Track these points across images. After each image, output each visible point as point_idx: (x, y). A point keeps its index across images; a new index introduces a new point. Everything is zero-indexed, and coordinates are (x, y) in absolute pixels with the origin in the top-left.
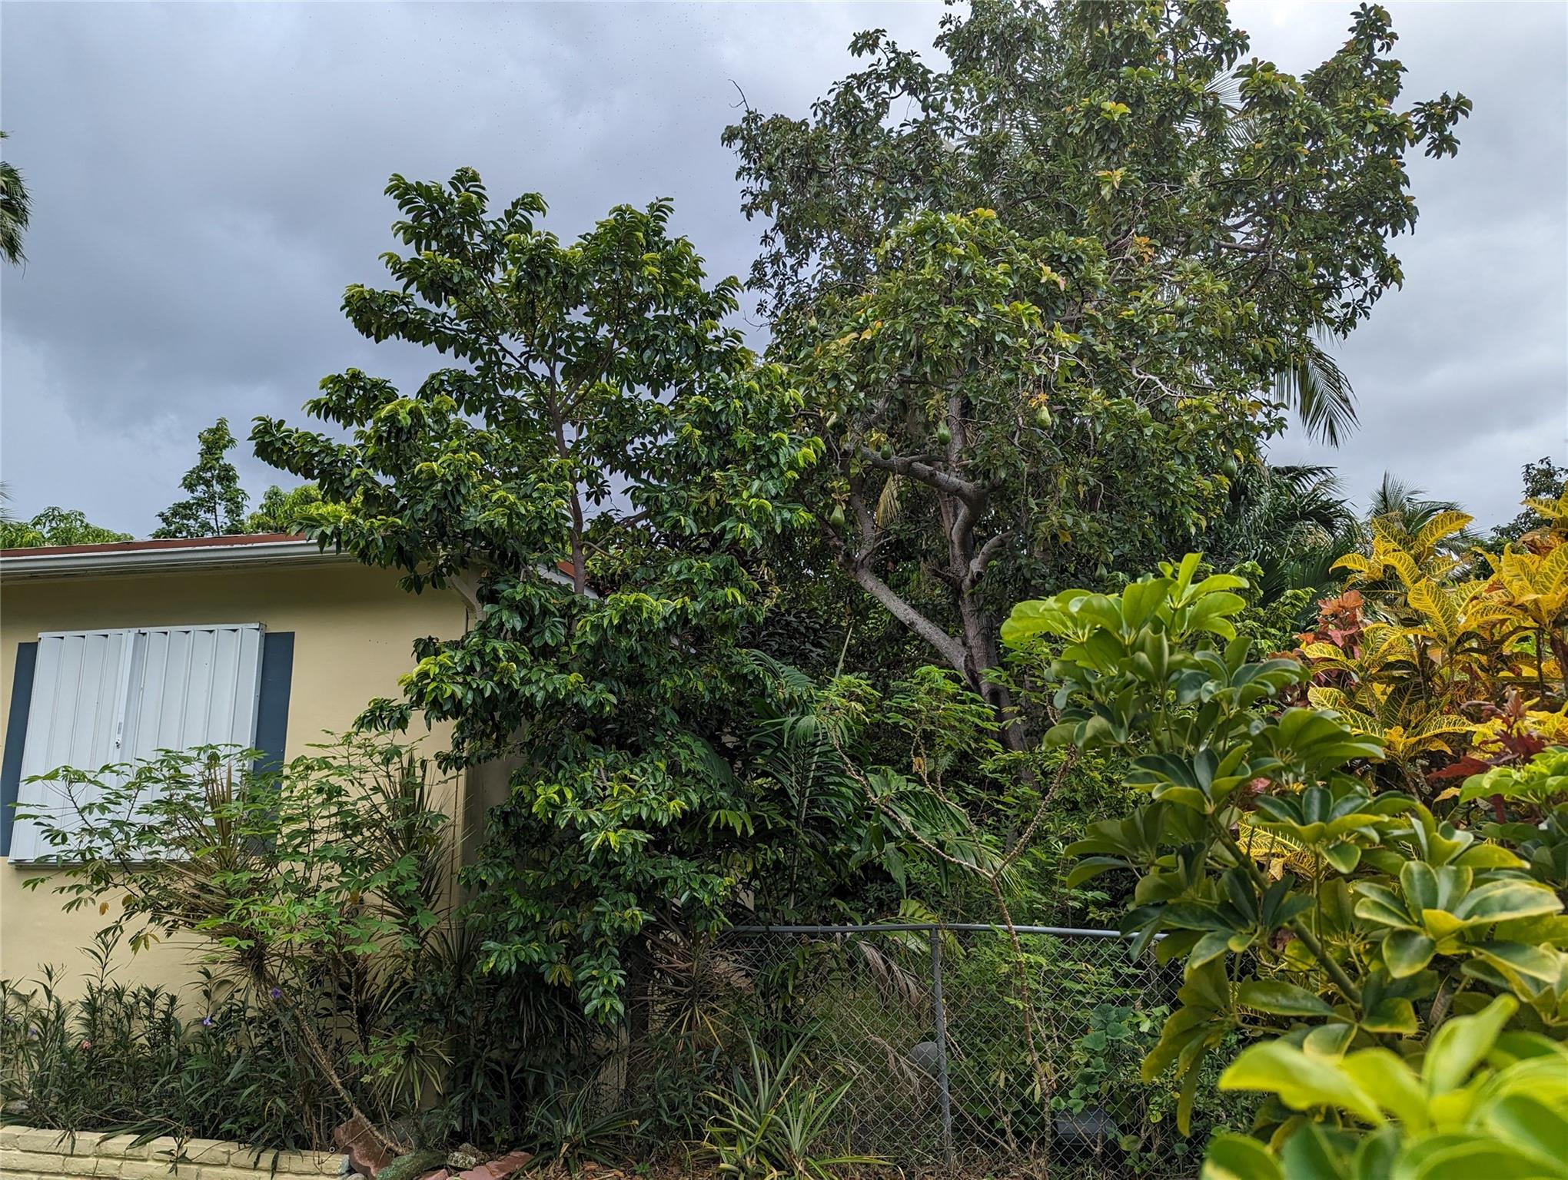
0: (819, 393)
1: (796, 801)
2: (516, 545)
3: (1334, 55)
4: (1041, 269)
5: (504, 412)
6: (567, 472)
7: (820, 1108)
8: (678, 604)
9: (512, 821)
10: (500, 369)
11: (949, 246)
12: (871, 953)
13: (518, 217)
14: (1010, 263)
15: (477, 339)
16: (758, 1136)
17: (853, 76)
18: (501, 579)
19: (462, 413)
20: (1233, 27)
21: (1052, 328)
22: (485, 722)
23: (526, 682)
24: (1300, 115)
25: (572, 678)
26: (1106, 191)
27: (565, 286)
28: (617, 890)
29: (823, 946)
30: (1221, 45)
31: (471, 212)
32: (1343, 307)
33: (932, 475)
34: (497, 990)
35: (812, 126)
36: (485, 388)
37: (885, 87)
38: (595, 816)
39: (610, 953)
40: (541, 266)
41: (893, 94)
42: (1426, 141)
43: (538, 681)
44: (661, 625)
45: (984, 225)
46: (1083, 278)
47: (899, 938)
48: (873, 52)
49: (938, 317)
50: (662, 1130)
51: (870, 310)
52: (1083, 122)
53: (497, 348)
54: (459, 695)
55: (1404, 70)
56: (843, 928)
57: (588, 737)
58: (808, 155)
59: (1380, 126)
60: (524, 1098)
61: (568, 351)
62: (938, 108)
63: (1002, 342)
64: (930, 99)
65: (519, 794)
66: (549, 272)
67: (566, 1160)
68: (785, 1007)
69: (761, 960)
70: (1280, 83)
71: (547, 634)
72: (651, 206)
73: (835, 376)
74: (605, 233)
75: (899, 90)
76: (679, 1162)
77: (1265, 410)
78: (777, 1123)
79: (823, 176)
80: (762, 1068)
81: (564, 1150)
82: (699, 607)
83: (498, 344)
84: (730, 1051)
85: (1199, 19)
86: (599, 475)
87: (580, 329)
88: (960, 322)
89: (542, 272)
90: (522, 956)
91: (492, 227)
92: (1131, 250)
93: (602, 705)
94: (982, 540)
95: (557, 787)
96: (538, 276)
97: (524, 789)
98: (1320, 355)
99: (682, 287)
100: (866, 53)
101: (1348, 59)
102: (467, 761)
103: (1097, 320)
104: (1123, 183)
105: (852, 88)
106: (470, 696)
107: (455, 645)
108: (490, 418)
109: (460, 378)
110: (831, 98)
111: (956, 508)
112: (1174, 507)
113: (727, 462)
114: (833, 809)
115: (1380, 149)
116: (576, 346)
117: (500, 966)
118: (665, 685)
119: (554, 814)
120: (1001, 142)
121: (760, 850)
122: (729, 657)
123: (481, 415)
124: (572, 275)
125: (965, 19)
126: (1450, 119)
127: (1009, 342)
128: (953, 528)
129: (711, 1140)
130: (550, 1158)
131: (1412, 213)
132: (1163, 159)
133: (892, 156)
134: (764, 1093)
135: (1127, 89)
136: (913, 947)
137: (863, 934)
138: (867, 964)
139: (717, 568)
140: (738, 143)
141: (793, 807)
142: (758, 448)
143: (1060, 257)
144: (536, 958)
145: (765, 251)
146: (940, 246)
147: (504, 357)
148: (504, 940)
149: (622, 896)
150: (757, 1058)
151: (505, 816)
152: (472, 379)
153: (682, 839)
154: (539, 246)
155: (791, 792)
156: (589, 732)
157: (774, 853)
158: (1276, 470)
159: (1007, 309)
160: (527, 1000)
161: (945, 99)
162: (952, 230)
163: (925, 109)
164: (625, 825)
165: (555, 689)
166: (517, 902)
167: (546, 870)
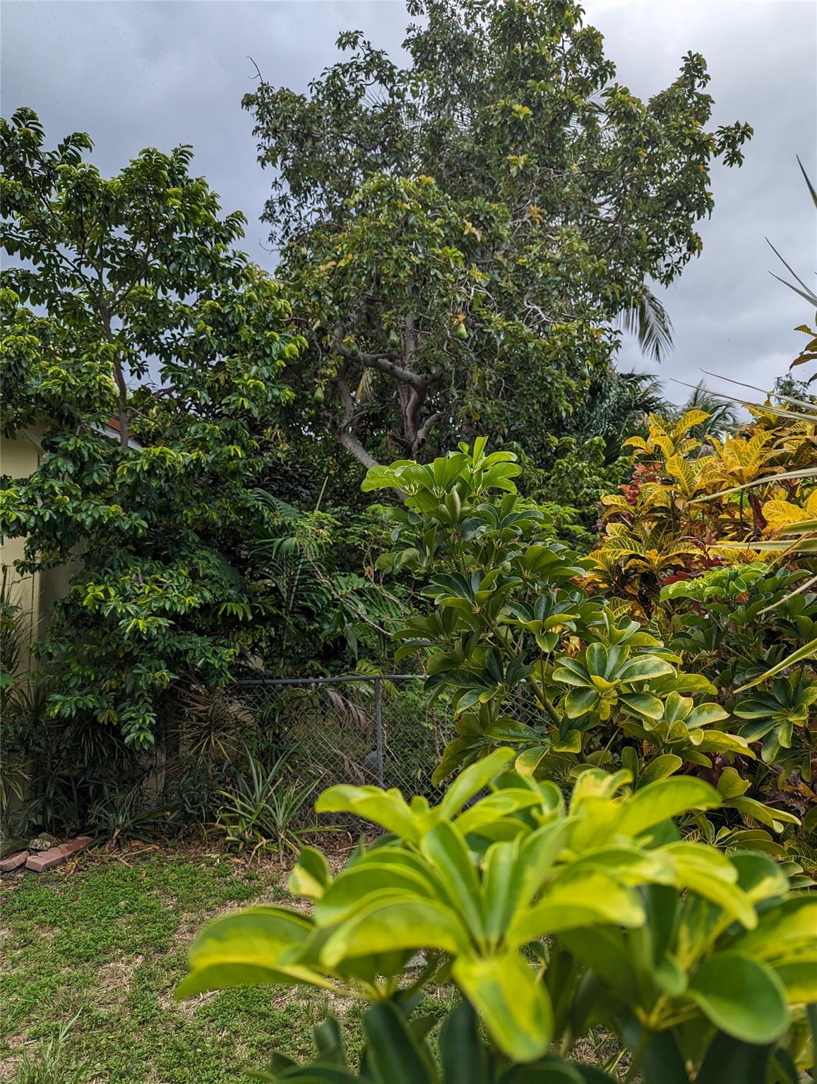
0: (305, 305)
1: (285, 596)
2: (71, 407)
3: (669, 86)
4: (465, 224)
5: (62, 304)
6: (111, 354)
7: (298, 797)
8: (194, 456)
9: (71, 610)
10: (58, 270)
11: (399, 202)
12: (335, 696)
13: (69, 151)
14: (445, 218)
15: (38, 247)
16: (254, 817)
17: (339, 65)
18: (59, 433)
19: (28, 304)
20: (605, 58)
21: (470, 268)
22: (49, 539)
23: (77, 510)
24: (643, 129)
25: (113, 508)
26: (513, 170)
27: (107, 209)
28: (152, 658)
29: (302, 692)
30: (597, 71)
31: (30, 144)
32: (666, 266)
33: (392, 368)
34: (65, 728)
35: (309, 100)
36: (45, 285)
37: (362, 76)
38: (131, 608)
39: (145, 701)
40: (86, 192)
41: (368, 82)
42: (724, 154)
43: (87, 510)
44: (183, 471)
45: (425, 189)
46: (494, 233)
47: (354, 686)
48: (354, 48)
49: (390, 254)
50: (187, 818)
51: (345, 246)
52: (500, 118)
53: (55, 254)
54: (23, 520)
55: (713, 102)
56: (317, 680)
57: (130, 551)
58: (304, 122)
59: (694, 141)
60: (88, 801)
61: (113, 260)
62: (400, 95)
63: (435, 275)
64: (395, 88)
65: (76, 591)
66: (93, 197)
67: (118, 841)
68: (274, 733)
69: (259, 703)
70: (631, 103)
71: (95, 476)
72: (176, 151)
73: (317, 293)
74: (137, 170)
75: (372, 79)
76: (199, 837)
77: (608, 334)
78: (267, 809)
79: (316, 140)
80: (258, 774)
81: (116, 834)
82: (210, 458)
83: (55, 251)
84: (236, 764)
85: (583, 49)
86: (137, 357)
87: (121, 244)
88: (405, 259)
89: (88, 197)
90: (80, 704)
91: (48, 157)
92: (527, 215)
93: (136, 529)
94: (428, 416)
95: (102, 587)
96: (85, 200)
97: (80, 588)
98: (653, 299)
99: (200, 216)
100: (348, 47)
101: (677, 90)
102: (39, 568)
103: (502, 265)
104: (526, 166)
105: (338, 75)
106: (33, 520)
107: (22, 482)
108: (51, 309)
109: (26, 277)
110: (324, 80)
111: (409, 393)
112: (550, 398)
113: (234, 351)
114: (313, 602)
115: (694, 158)
116: (119, 257)
117: (63, 712)
118: (186, 515)
119: (100, 606)
120: (447, 126)
121: (257, 629)
122: (238, 495)
123: (44, 305)
124: (112, 200)
125: (425, 28)
126: (739, 140)
127: (440, 276)
128: (407, 407)
129: (222, 822)
130: (107, 840)
131: (710, 204)
132: (554, 152)
133: (366, 129)
134: (259, 790)
135: (531, 96)
136: (363, 691)
137: (331, 684)
138: (332, 703)
139: (225, 430)
140: (255, 108)
141: (283, 599)
142: (257, 342)
143: (479, 216)
144: (91, 705)
145: (275, 194)
146: (393, 201)
147: (61, 261)
148: (68, 694)
149: (155, 663)
150: (254, 768)
151: (66, 607)
152: (35, 277)
153: (202, 623)
154: (83, 175)
155: (283, 590)
156: (130, 547)
157: (267, 631)
158: (622, 376)
159: (440, 252)
160: (87, 734)
161: (405, 89)
162: (402, 190)
163: (391, 95)
164: (154, 614)
165: (100, 516)
166: (76, 668)
167: (99, 645)
